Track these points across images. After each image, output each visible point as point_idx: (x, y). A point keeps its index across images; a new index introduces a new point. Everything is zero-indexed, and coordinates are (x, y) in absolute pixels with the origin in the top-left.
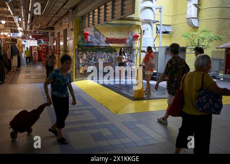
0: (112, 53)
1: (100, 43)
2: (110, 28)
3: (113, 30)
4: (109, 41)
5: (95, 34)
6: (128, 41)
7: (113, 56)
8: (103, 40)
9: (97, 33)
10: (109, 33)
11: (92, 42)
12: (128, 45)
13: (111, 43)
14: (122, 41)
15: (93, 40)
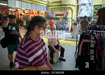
0: (58, 20)
1: (53, 16)
2: (57, 10)
3: (58, 11)
4: (57, 15)
5: (52, 13)
6: (64, 15)
7: (58, 21)
8: (54, 15)
9: (52, 12)
10: (57, 12)
11: (50, 16)
12: (65, 16)
13: (58, 16)
14: (62, 15)
15: (51, 15)
